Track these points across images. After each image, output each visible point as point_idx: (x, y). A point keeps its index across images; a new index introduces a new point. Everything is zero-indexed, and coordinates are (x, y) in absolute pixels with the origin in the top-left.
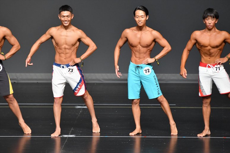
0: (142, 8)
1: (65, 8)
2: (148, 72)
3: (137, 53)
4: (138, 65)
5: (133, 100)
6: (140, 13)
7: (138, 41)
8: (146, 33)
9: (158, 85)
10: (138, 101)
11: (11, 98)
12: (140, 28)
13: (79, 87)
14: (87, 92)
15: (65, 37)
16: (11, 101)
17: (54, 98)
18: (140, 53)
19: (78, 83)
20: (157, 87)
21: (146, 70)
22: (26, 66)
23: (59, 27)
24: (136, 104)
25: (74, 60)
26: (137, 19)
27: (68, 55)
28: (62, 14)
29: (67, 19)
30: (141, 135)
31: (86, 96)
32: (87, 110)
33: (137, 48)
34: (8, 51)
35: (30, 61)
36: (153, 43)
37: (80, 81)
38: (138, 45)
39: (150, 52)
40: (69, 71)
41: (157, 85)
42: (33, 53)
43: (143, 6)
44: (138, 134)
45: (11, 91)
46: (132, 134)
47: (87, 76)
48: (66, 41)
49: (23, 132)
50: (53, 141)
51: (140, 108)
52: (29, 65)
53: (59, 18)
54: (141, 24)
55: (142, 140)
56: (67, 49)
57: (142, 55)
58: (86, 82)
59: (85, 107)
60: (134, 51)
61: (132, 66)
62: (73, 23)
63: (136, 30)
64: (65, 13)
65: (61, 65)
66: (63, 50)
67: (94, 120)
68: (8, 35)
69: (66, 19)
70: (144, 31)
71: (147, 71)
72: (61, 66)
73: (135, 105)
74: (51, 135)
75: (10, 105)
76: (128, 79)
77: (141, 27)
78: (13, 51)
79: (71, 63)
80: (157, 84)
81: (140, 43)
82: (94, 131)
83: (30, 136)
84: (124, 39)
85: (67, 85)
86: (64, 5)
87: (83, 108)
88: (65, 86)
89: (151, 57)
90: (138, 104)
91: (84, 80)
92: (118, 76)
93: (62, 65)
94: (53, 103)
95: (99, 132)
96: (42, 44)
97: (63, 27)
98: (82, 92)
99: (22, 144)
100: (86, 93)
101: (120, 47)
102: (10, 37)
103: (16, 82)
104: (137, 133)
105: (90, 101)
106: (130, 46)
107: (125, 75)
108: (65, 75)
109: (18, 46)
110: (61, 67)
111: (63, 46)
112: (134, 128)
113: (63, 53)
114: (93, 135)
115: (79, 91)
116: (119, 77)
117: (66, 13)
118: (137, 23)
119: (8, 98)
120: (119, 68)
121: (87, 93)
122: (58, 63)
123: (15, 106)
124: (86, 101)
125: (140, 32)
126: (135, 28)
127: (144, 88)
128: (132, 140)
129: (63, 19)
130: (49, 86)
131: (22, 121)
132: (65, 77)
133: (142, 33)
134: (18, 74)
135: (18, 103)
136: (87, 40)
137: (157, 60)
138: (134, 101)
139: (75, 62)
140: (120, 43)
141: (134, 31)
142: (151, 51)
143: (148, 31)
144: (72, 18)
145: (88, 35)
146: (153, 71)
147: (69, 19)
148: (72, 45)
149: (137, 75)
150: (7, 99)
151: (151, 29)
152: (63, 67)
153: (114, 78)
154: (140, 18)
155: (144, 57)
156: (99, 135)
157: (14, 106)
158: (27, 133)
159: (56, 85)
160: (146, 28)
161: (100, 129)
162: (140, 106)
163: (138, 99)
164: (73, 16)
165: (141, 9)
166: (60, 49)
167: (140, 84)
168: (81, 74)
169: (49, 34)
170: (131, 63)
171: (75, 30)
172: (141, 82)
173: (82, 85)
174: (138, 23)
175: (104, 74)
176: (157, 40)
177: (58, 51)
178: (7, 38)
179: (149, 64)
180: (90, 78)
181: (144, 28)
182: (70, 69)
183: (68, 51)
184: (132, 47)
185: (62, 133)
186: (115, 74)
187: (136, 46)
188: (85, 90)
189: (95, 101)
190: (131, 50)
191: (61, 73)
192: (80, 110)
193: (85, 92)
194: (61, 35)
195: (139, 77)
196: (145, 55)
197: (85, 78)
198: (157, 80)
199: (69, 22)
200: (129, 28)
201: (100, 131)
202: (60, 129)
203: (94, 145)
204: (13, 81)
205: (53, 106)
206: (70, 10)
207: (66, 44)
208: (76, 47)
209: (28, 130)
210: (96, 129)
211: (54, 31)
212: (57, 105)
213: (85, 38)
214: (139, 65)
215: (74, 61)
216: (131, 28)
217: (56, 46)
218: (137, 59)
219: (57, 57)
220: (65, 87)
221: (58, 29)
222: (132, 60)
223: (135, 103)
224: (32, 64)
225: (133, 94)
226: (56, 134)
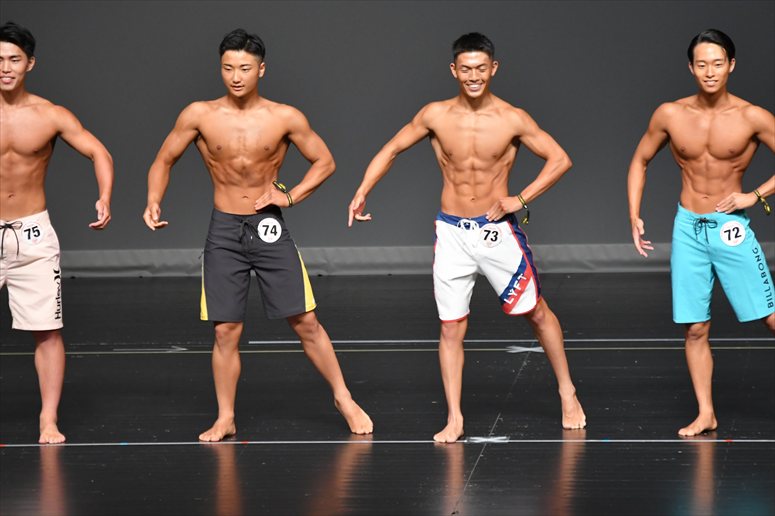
0: (716, 35)
1: (471, 42)
2: (736, 236)
3: (699, 179)
4: (703, 216)
5: (688, 326)
6: (710, 52)
7: (702, 139)
8: (728, 115)
9: (768, 277)
10: (706, 329)
11: (309, 324)
12: (710, 100)
13: (517, 286)
14: (543, 300)
15: (473, 133)
16: (310, 331)
17: (441, 322)
18: (708, 178)
19: (515, 276)
20: (766, 282)
21: (729, 231)
22: (350, 224)
23: (453, 102)
24: (700, 337)
25: (500, 203)
26: (700, 72)
27: (482, 189)
28: (461, 62)
29: (477, 75)
30: (715, 434)
31: (539, 315)
32: (545, 359)
33: (700, 161)
34: (299, 180)
35: (363, 209)
36: (752, 147)
37: (522, 267)
38: (701, 154)
39: (741, 173)
40: (485, 239)
41: (765, 278)
42: (372, 183)
43: (716, 28)
44: (706, 432)
45: (310, 303)
46: (688, 432)
47: (541, 251)
48: (474, 146)
49: (349, 428)
50: (439, 455)
51: (712, 351)
52: (359, 221)
53: (454, 72)
54: (711, 87)
55: (719, 452)
56: (480, 169)
57: (715, 185)
58: (539, 271)
59: (539, 349)
60: (691, 173)
61: (684, 220)
62: (497, 87)
63: (695, 106)
64: (471, 58)
65: (460, 219)
66: (468, 172)
67: (567, 390)
68: (298, 131)
69: (474, 75)
70: (722, 109)
71: (733, 234)
72: (462, 222)
73: (693, 342)
74: (435, 438)
75: (308, 343)
76: (672, 261)
77: (711, 95)
78: (313, 178)
79: (491, 214)
80: (763, 275)
81: (708, 146)
82: (566, 424)
83: (368, 442)
84: (659, 136)
85: (481, 281)
86: (467, 32)
87: (532, 352)
88: (473, 284)
89: (746, 190)
90: (705, 337)
91: (532, 266)
92: (642, 252)
93: (465, 221)
94: (439, 338)
95: (582, 427)
96: (400, 153)
97: (465, 101)
98: (526, 302)
99: (347, 463)
100: (538, 307)
101: (647, 162)
102: (305, 135)
103: (323, 273)
104: (702, 430)
105: (551, 330)
106: (677, 157)
107: (663, 246)
108: (473, 252)
109: (329, 164)
110: (462, 226)
111: (467, 163)
112: (693, 413)
113: (467, 183)
114: (564, 436)
115: (517, 299)
116: (646, 255)
117: (473, 58)
118: (701, 85)
119: (299, 322)
120: (644, 227)
121: (542, 306)
122: (452, 213)
123: (322, 348)
124: (542, 331)
125: (709, 111)
126: (691, 100)
127: (725, 287)
128: (688, 452)
129: (464, 76)
130: (424, 285)
131: (343, 395)
132: (473, 258)
133: (713, 114)
134: (330, 250)
135: (331, 339)
136: (541, 141)
137: (763, 200)
138: (694, 327)
139: (502, 210)
140: (647, 147)
141: (689, 108)
142: (743, 171)
143: (733, 107)
144: (493, 74)
145: (543, 125)
146: (753, 234)
147: (485, 75)
148: (495, 157)
149: (700, 247)
150: (298, 328)
151: (742, 103)
152: (468, 227)
153: (626, 258)
154: (710, 66)
155: (723, 191)
156: (584, 436)
157: (317, 350)
158: (360, 431)
159: (444, 283)
160: (727, 98)
161: (584, 417)
162: (711, 344)
163: (704, 323)
164: (496, 67)
165: (713, 39)
166: (459, 170)
167: (709, 274)
168: (523, 246)
169: (424, 124)
170: (681, 208)
171: (501, 110)
172: (713, 270)
173: (528, 280)
174: (703, 84)
175: (595, 246)
176: (763, 137)
177: (452, 176)
178: (296, 138)
179: (738, 212)
180: (551, 258)
181: (722, 99)
182: (489, 232)
183: (480, 175)
184: (683, 161)
185: (468, 430)
186: (631, 245)
187: (695, 158)
188: (538, 296)
189: (567, 330)
190: (681, 168)
191: (461, 243)
192: (523, 360)
193: (538, 302)
194: (459, 128)
195: (708, 253)
196: (724, 185)
197: (535, 259)
198: (763, 261)
199: (483, 86)
200: (672, 99)
201: (585, 424)
202: (460, 418)
203: (568, 467)
204: (315, 272)
205: (437, 345)
206: (486, 48)
207: (476, 154)
208: (506, 162)
209: (361, 422)
210: (574, 418)
211: (437, 114)
212: (450, 343)
213: (532, 135)
214: (708, 216)
215: (500, 206)
216: (680, 101)
217: (445, 161)
218: (700, 197)
219: (449, 196)
220: (474, 288)
221: (449, 107)
222: (683, 202)
223: (694, 335)
224: (367, 217)
225: (689, 306)
226: (451, 432)
